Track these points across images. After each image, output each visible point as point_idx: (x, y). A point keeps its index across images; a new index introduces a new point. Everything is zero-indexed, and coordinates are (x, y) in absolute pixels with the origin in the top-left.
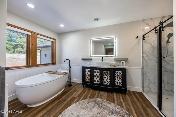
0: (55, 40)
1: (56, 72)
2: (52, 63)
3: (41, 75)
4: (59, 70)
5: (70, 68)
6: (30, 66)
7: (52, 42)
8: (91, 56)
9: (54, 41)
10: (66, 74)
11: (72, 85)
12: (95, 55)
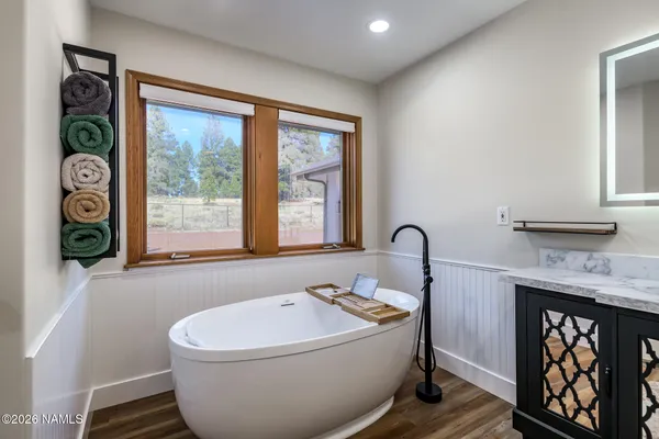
0: (356, 120)
1: (351, 294)
2: (345, 240)
3: (282, 298)
4: (366, 287)
5: (429, 280)
6: (251, 252)
7: (345, 133)
8: (604, 202)
9: (349, 127)
10: (397, 316)
11: (438, 399)
12: (647, 190)
